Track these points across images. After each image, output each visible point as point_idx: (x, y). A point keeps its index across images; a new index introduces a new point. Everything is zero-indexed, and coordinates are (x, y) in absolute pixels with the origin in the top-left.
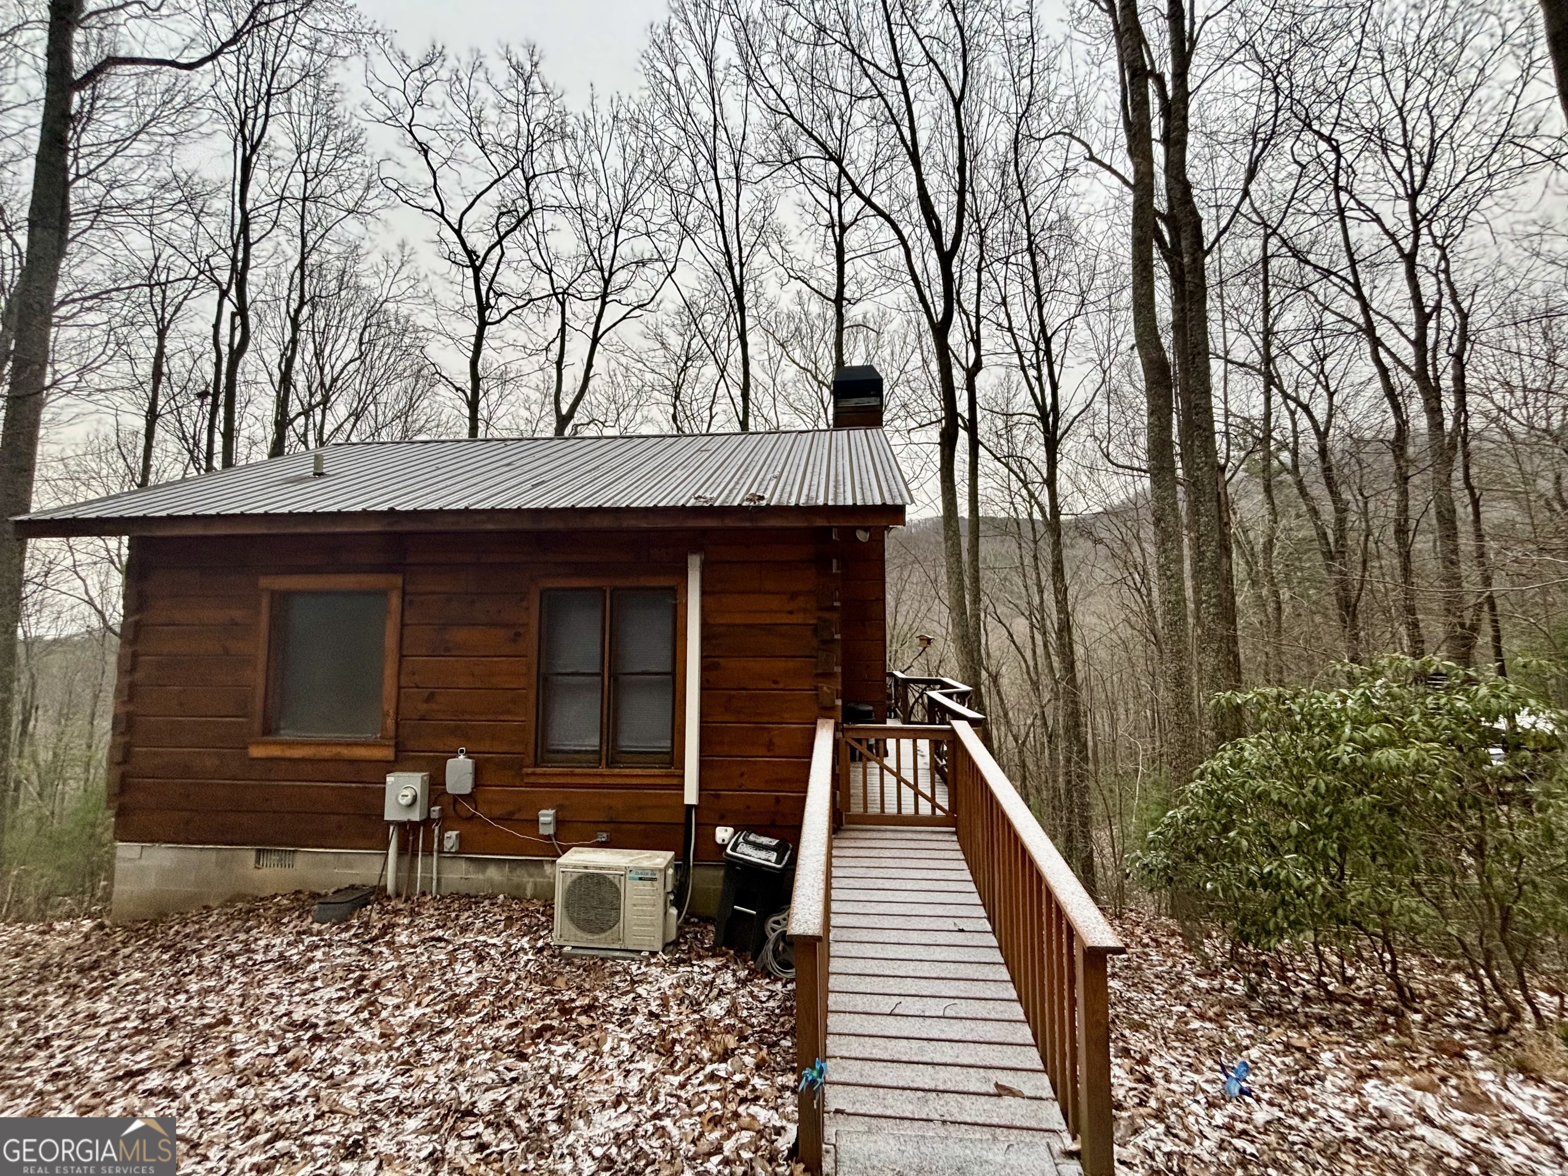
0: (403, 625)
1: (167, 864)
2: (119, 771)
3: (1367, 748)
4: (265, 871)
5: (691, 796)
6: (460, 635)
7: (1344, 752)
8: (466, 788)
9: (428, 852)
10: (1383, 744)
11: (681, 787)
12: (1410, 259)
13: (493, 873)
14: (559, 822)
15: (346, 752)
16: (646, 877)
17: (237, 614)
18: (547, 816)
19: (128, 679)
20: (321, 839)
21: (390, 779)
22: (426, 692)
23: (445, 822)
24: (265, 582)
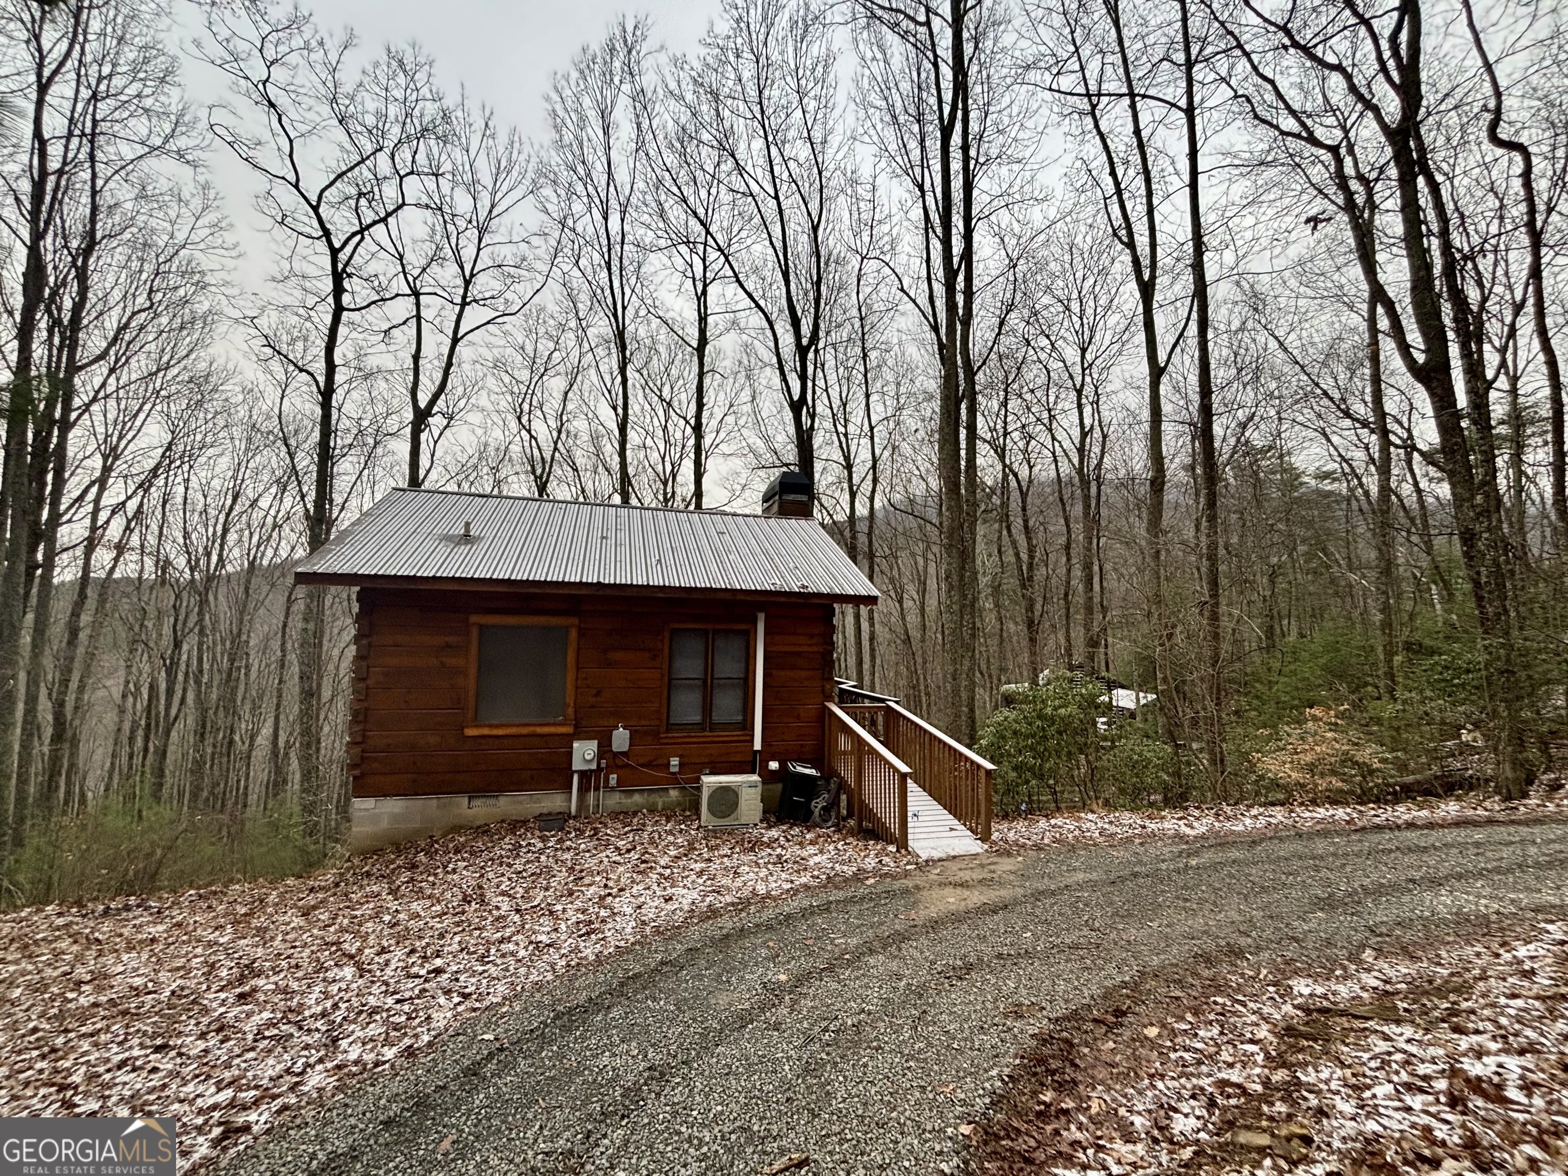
0: (579, 649)
1: (396, 810)
2: (357, 750)
3: (1055, 709)
4: (474, 811)
5: (757, 746)
6: (618, 656)
7: (1049, 710)
8: (625, 748)
9: (597, 789)
10: (1060, 707)
11: (752, 741)
12: (1079, 392)
13: (637, 798)
14: (681, 765)
15: (539, 730)
16: (753, 786)
17: (451, 639)
18: (675, 761)
19: (362, 685)
20: (519, 786)
21: (576, 745)
22: (594, 692)
23: (610, 769)
24: (474, 619)
